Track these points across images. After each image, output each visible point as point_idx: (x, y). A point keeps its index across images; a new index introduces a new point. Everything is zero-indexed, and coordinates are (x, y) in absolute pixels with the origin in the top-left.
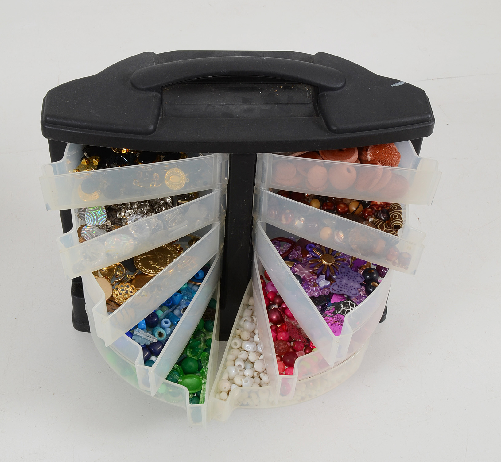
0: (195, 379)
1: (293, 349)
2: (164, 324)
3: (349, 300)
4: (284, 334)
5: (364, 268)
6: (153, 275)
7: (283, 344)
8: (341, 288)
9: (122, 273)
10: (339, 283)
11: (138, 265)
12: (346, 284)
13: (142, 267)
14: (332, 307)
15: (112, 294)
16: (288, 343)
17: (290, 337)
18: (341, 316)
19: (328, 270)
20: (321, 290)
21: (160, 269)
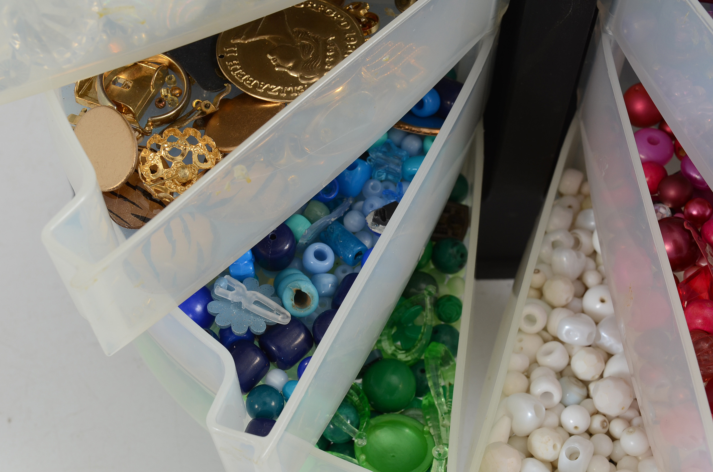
0: (407, 431)
2: (312, 261)
4: (708, 313)
6: (278, 103)
9: (177, 92)
11: (231, 66)
13: (243, 76)
15: (138, 163)
21: (303, 82)
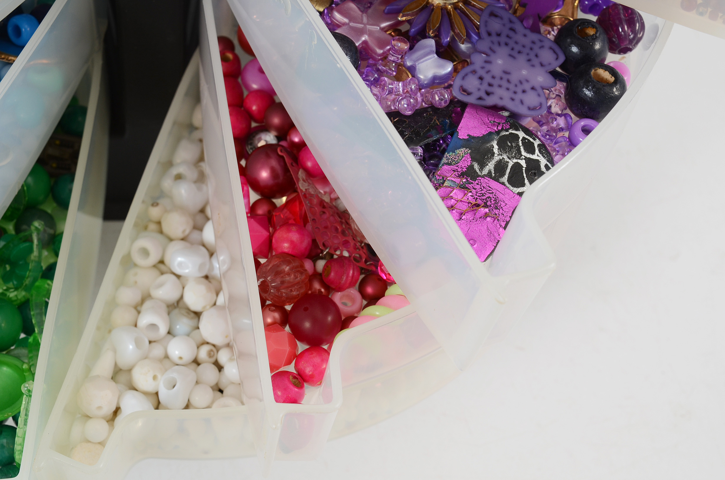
1: (324, 284)
3: (517, 130)
4: (295, 236)
5: (557, 22)
7: (291, 269)
8: (490, 85)
10: (483, 68)
12: (506, 72)
14: (462, 151)
16: (308, 265)
17: (314, 241)
18: (493, 184)
19: (446, 25)
20: (420, 89)
